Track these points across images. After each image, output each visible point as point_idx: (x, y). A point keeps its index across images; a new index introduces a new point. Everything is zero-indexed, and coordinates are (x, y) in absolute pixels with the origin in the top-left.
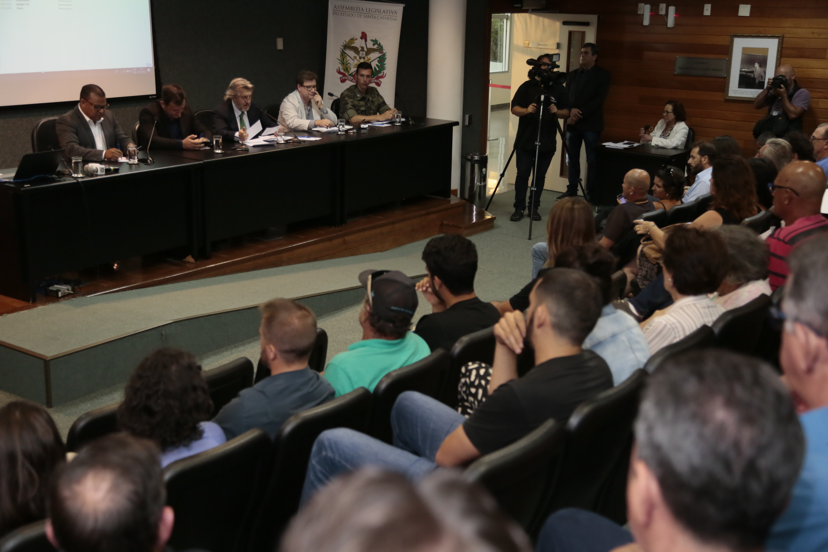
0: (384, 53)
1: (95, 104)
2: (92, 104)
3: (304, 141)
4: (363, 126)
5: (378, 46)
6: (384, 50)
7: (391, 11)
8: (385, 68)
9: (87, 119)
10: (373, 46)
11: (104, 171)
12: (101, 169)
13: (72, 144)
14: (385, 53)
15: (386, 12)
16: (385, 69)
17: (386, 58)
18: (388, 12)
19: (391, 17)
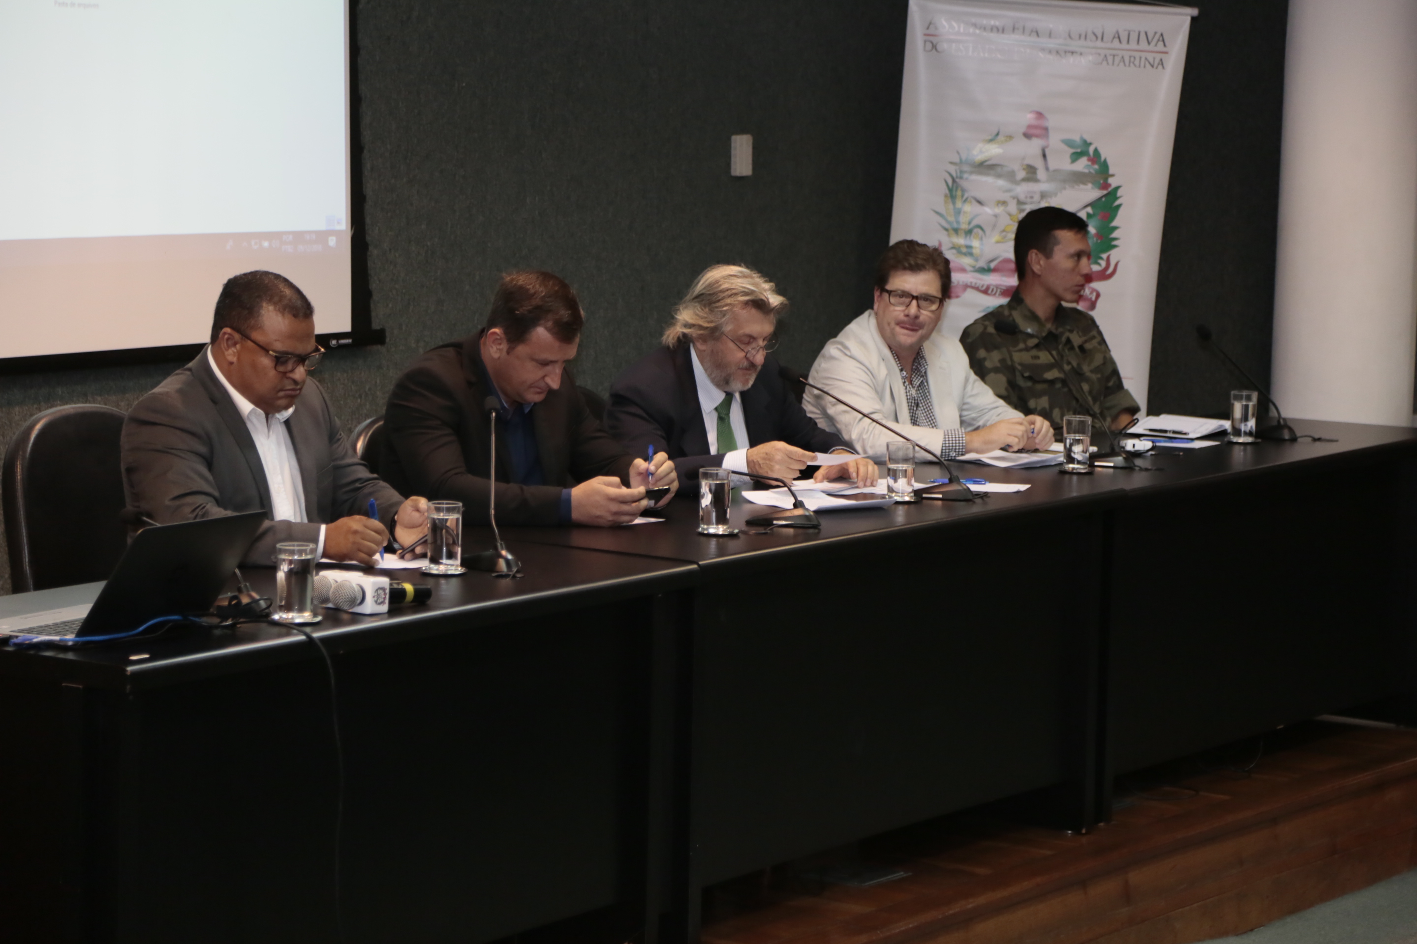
0: (1114, 185)
1: (279, 346)
2: (265, 349)
3: (985, 495)
4: (1134, 446)
5: (1090, 163)
6: (1113, 175)
7: (1143, 37)
8: (1115, 243)
9: (245, 405)
10: (1069, 160)
11: (385, 598)
12: (377, 590)
13: (200, 500)
14: (1117, 188)
15: (1124, 37)
16: (1115, 246)
17: (1119, 206)
18: (1134, 37)
19: (1144, 55)
